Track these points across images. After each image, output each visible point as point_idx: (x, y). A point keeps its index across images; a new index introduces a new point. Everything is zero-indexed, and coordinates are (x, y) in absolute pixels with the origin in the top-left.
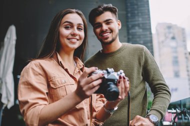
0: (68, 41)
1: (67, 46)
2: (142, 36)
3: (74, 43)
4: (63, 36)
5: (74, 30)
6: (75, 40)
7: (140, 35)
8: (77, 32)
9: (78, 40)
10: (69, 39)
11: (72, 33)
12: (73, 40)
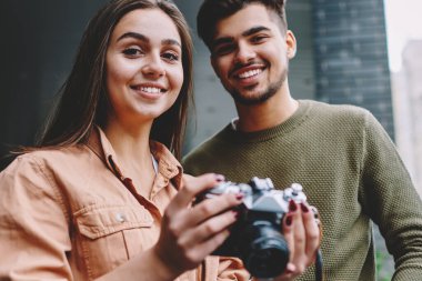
0: (133, 93)
1: (131, 110)
2: (359, 81)
3: (151, 100)
4: (118, 79)
5: (153, 60)
6: (155, 90)
7: (353, 77)
8: (160, 65)
9: (163, 90)
10: (135, 87)
11: (146, 69)
12: (149, 90)
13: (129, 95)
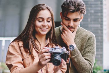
10: (41, 28)
11: (43, 25)
12: (44, 29)
13: (39, 30)
